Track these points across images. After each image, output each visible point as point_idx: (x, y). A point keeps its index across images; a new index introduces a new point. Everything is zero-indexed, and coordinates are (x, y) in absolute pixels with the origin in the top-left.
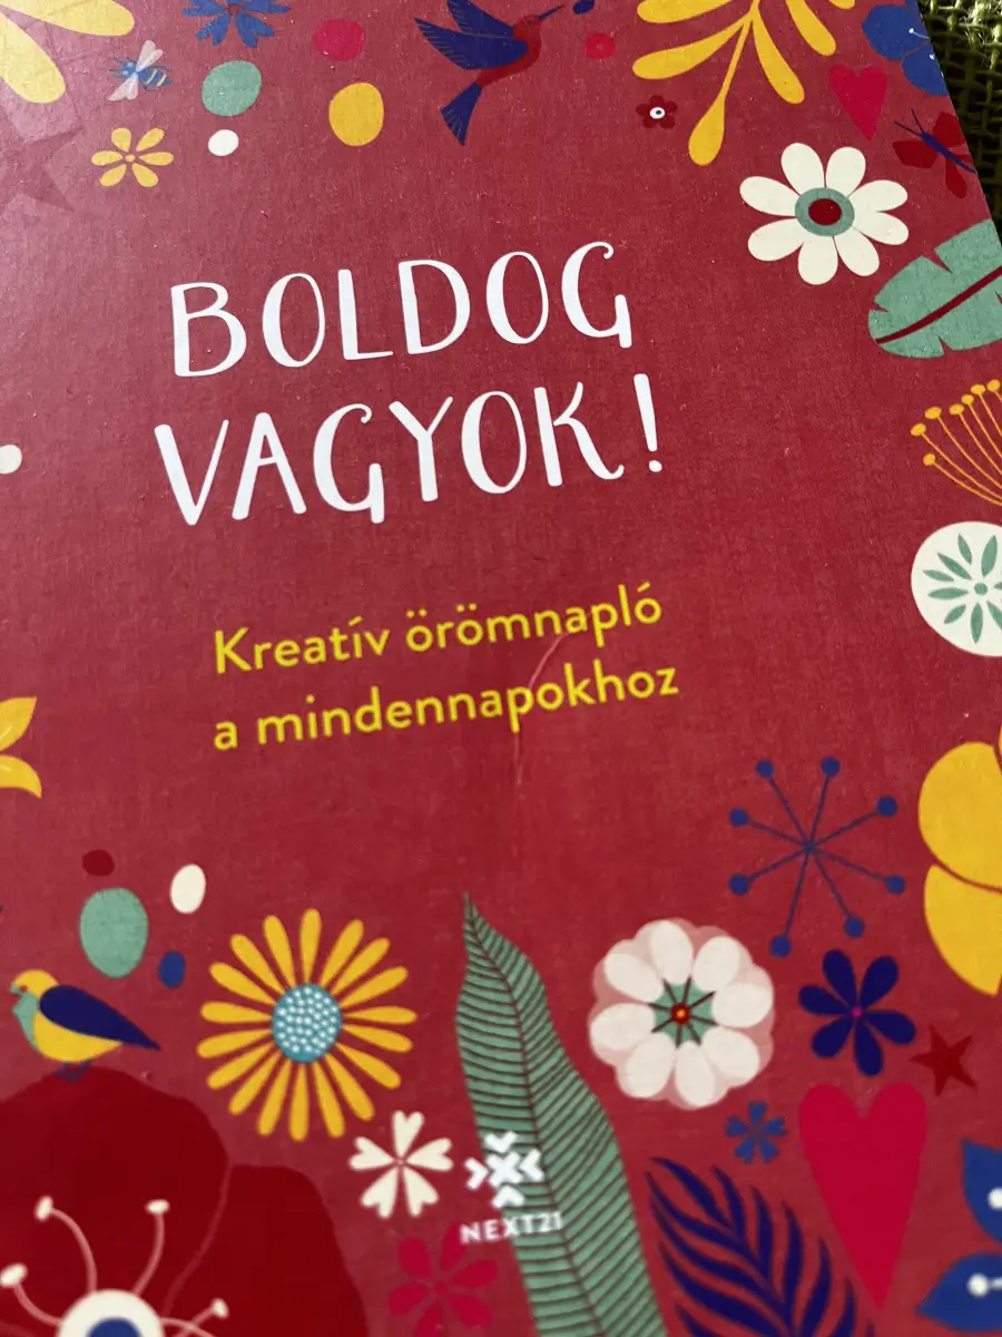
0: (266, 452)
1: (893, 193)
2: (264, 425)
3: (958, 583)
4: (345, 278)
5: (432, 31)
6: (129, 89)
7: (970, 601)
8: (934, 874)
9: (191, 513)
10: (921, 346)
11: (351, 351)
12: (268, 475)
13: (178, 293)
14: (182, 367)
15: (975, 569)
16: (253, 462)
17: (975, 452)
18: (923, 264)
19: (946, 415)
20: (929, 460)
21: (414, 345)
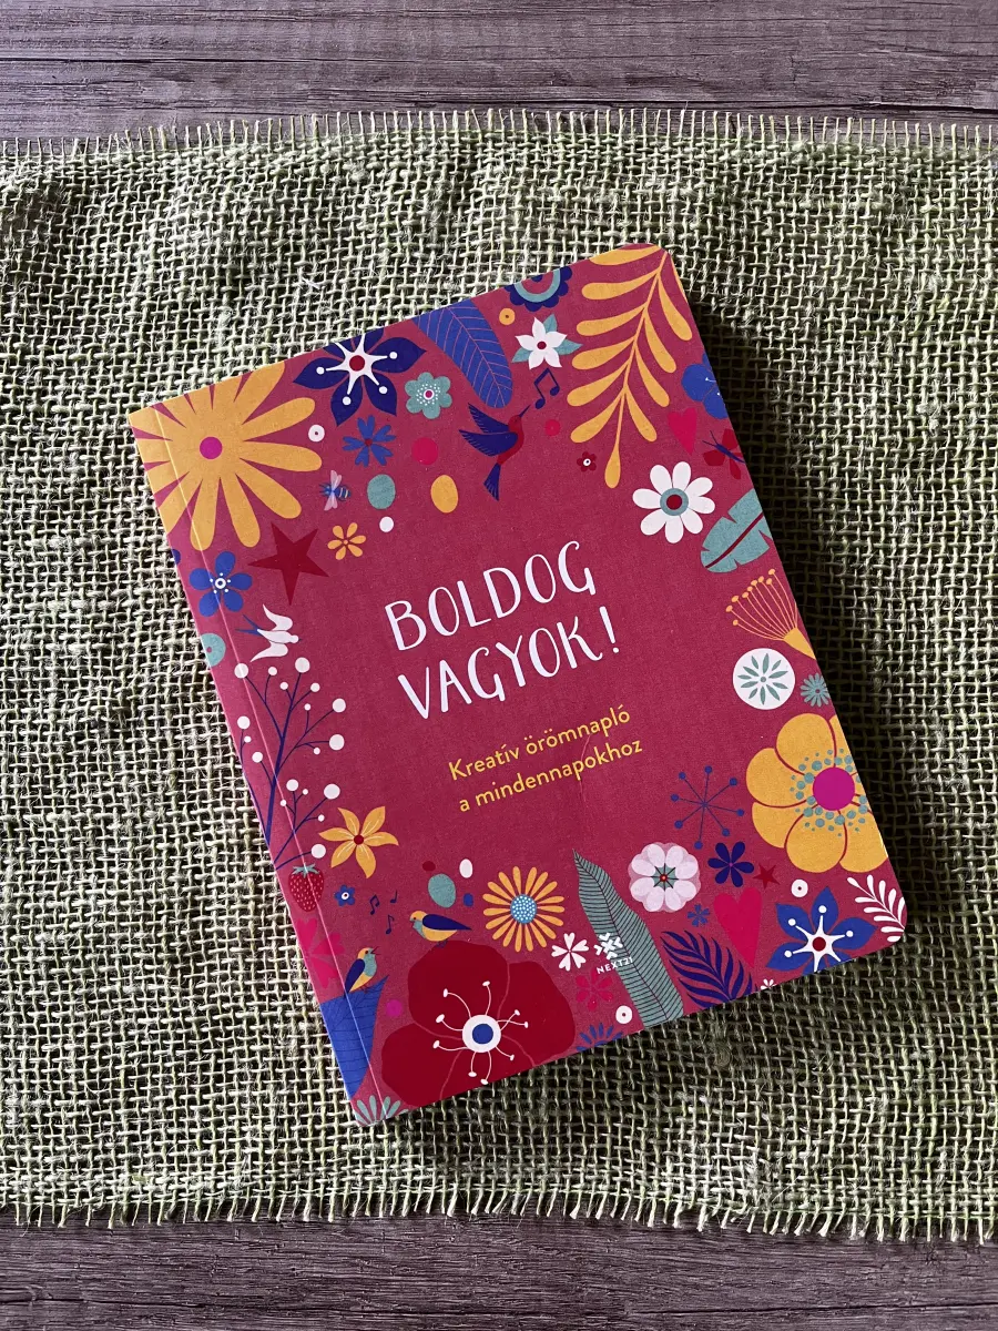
0: (448, 679)
1: (705, 484)
2: (444, 666)
3: (754, 679)
4: (460, 584)
5: (470, 437)
6: (332, 502)
7: (758, 687)
8: (755, 805)
9: (425, 713)
10: (726, 566)
11: (473, 623)
12: (452, 688)
13: (388, 608)
14: (401, 647)
15: (759, 671)
16: (444, 685)
17: (755, 615)
18: (723, 521)
19: (741, 599)
20: (735, 623)
21: (500, 614)
